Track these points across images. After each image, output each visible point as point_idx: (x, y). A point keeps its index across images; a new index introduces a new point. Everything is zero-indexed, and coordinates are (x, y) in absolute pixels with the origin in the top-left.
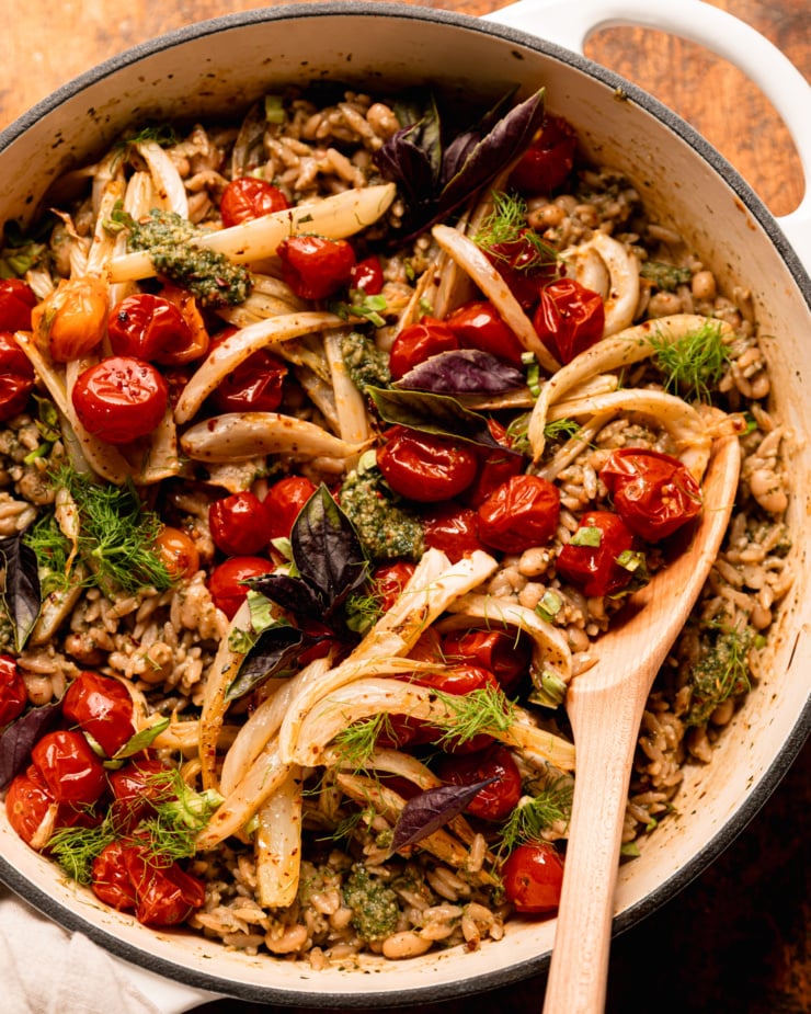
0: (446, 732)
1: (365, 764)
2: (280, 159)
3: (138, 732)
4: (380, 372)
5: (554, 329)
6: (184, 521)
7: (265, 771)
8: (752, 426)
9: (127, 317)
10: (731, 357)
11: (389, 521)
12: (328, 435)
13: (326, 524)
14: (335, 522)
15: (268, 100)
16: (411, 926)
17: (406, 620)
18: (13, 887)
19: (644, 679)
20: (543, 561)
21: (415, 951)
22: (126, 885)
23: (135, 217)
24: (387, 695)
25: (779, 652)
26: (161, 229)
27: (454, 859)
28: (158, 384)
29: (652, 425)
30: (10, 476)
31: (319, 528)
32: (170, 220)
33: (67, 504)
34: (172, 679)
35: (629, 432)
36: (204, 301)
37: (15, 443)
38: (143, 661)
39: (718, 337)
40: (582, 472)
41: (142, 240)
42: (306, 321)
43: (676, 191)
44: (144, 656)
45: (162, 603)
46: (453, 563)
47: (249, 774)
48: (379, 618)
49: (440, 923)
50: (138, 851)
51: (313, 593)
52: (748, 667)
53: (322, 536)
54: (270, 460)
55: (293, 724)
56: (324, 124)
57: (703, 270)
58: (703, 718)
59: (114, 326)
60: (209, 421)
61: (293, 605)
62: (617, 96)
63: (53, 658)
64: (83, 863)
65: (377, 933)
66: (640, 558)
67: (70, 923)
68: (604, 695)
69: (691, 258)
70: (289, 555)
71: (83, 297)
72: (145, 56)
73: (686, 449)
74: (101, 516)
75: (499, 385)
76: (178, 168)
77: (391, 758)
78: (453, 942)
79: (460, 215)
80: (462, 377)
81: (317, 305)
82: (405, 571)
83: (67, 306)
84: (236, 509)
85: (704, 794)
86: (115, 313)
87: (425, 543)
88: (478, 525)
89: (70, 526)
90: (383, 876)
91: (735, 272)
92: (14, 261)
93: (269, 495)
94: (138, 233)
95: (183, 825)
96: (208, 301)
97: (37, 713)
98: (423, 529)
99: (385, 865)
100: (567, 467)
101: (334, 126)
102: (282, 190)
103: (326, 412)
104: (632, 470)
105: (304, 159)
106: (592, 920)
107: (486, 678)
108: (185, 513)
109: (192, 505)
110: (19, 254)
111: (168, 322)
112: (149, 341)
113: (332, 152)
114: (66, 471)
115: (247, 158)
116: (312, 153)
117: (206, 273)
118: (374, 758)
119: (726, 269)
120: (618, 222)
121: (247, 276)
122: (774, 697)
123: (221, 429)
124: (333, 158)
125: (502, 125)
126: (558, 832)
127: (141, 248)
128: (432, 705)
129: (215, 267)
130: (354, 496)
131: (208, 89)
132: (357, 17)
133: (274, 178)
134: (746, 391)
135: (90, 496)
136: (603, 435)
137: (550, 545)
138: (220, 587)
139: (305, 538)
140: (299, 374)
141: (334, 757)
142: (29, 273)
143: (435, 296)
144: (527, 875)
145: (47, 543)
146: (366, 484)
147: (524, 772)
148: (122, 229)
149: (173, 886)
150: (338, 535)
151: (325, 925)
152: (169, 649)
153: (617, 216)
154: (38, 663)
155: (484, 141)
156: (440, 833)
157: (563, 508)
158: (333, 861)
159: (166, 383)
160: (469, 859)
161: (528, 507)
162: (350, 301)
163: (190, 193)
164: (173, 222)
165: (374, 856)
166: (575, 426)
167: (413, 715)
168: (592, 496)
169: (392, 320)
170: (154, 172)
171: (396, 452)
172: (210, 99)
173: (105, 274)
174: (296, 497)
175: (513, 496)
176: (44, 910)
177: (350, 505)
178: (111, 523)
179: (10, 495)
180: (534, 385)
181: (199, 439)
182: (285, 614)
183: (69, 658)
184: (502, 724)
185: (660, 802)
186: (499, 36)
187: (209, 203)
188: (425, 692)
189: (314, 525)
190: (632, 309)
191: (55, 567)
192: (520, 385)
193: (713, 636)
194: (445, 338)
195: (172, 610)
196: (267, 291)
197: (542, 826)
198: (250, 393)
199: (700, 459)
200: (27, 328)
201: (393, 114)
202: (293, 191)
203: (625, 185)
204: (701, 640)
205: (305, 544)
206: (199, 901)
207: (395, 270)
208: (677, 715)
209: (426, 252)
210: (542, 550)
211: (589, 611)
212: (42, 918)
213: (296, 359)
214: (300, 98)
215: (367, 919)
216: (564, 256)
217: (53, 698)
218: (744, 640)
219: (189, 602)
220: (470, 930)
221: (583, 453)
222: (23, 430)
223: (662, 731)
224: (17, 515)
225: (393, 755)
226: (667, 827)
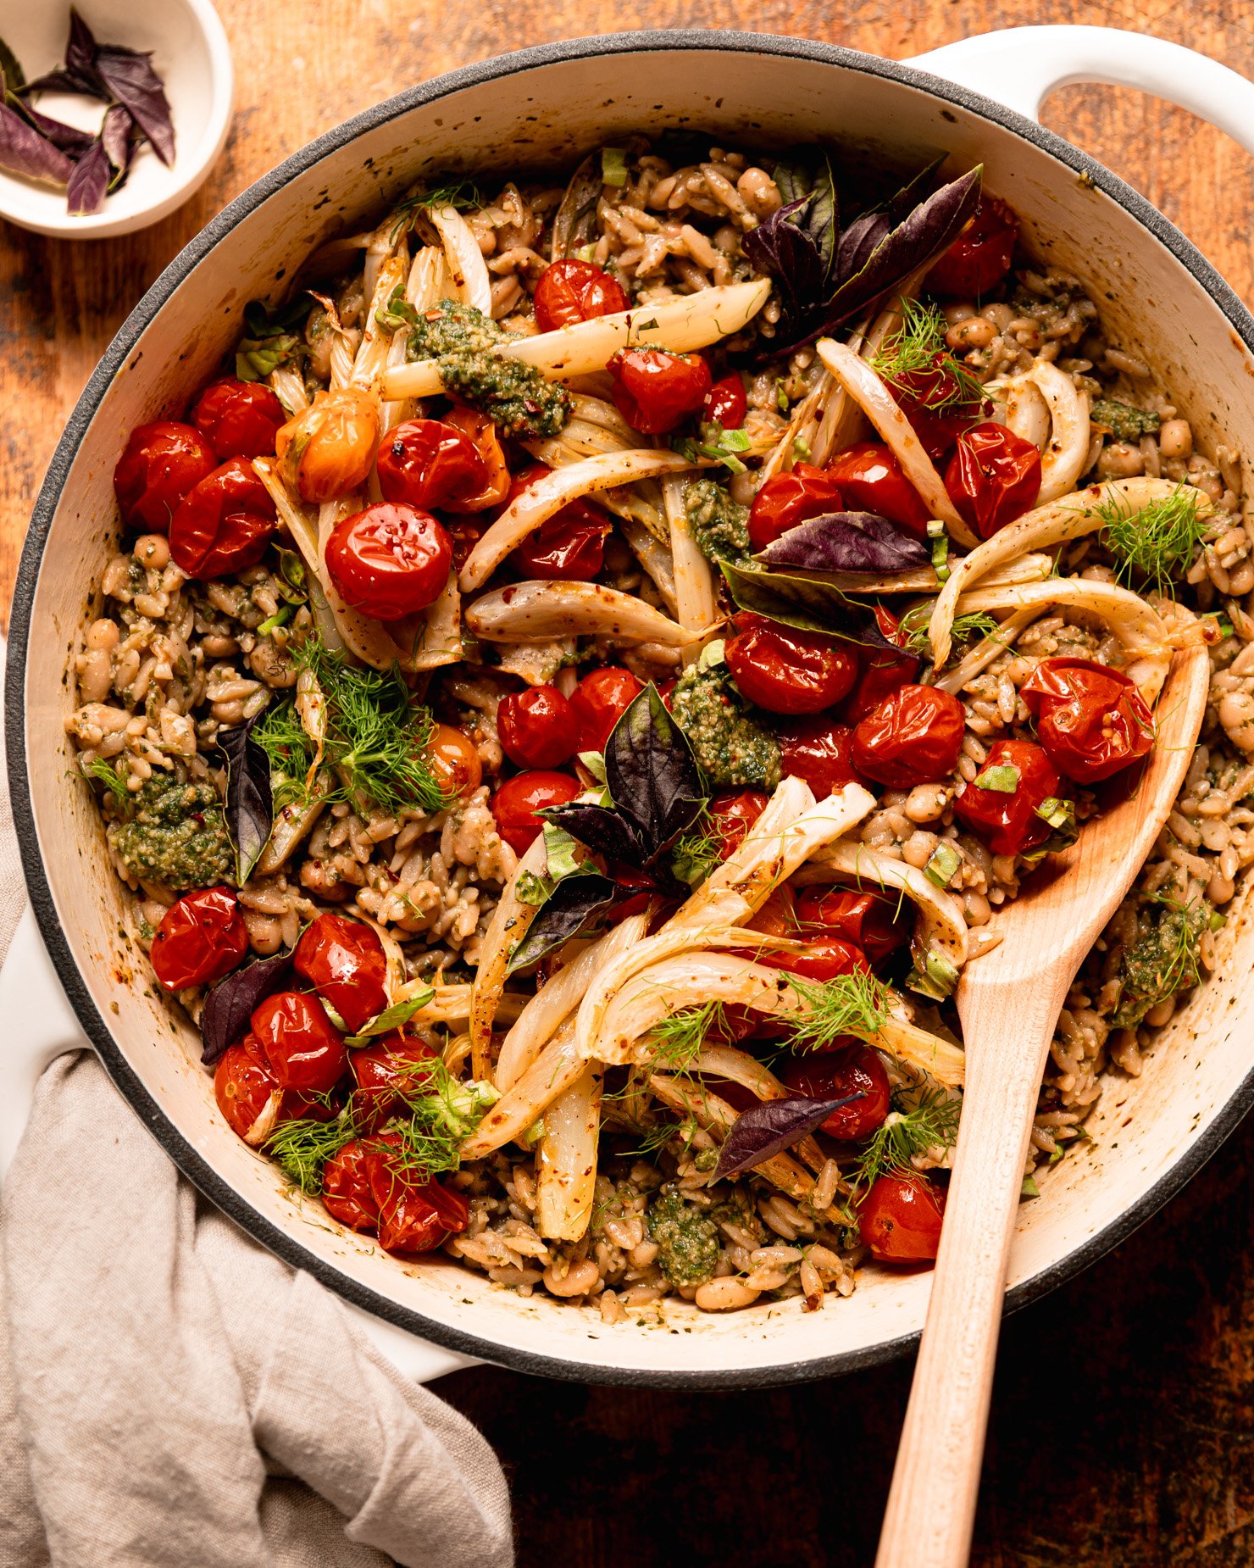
0: (797, 1031)
1: (688, 1065)
2: (617, 235)
3: (391, 1004)
4: (735, 534)
5: (973, 492)
6: (464, 716)
7: (555, 1064)
8: (1228, 631)
9: (403, 450)
10: (1206, 538)
11: (735, 735)
12: (661, 616)
13: (653, 736)
14: (665, 735)
15: (607, 153)
16: (734, 1271)
17: (752, 876)
18: (222, 1204)
19: (1063, 974)
20: (938, 804)
21: (736, 1303)
22: (366, 1201)
23: (421, 309)
24: (723, 979)
25: (1242, 939)
26: (453, 329)
27: (797, 1190)
28: (440, 544)
29: (1094, 625)
30: (238, 645)
31: (643, 742)
32: (466, 317)
33: (312, 692)
34: (438, 928)
35: (1064, 635)
36: (507, 430)
37: (247, 603)
38: (402, 904)
39: (1191, 512)
40: (997, 685)
41: (428, 343)
42: (641, 462)
43: (1148, 309)
44: (403, 898)
45: (431, 828)
46: (819, 799)
47: (534, 1066)
48: (716, 866)
49: (772, 1269)
50: (385, 1159)
51: (630, 833)
52: (1199, 957)
53: (646, 753)
54: (581, 643)
55: (596, 1007)
56: (680, 190)
57: (1175, 417)
58: (1135, 1019)
59: (385, 459)
60: (503, 589)
61: (604, 845)
62: (1081, 181)
63: (284, 892)
64: (312, 1169)
65: (689, 1278)
66: (1068, 810)
67: (294, 1257)
68: (1008, 990)
69: (1161, 398)
70: (601, 775)
71: (346, 419)
72: (445, 93)
73: (1138, 660)
74: (356, 711)
75: (894, 562)
76: (479, 243)
77: (722, 1057)
78: (787, 1293)
79: (854, 325)
80: (845, 550)
81: (657, 442)
82: (753, 804)
83: (324, 429)
84: (534, 710)
85: (1129, 1121)
86: (388, 442)
87: (782, 768)
88: (853, 748)
89: (315, 723)
90: (700, 1204)
91: (1220, 425)
92: (255, 356)
93: (578, 690)
94: (423, 333)
95: (445, 1130)
96: (512, 431)
97: (261, 965)
98: (780, 749)
99: (703, 1189)
100: (976, 677)
101: (693, 195)
102: (619, 278)
103: (660, 583)
104: (1065, 689)
105: (649, 236)
106: (977, 1299)
107: (853, 959)
108: (467, 707)
109: (477, 697)
110: (262, 348)
111: (459, 460)
112: (432, 484)
113: (688, 230)
114: (313, 647)
115: (573, 230)
116: (661, 228)
117: (512, 393)
118: (700, 1057)
119: (1209, 418)
120: (1065, 343)
121: (566, 398)
122: (1232, 1001)
123: (520, 601)
124: (688, 238)
125: (922, 211)
126: (934, 1159)
127: (426, 354)
128: (781, 993)
129: (524, 385)
130: (691, 700)
131: (526, 136)
132: (734, 53)
133: (608, 260)
134: (1224, 586)
135: (343, 681)
136: (1029, 637)
137: (948, 781)
138: (507, 812)
139: (624, 755)
140: (626, 530)
141: (648, 1054)
142: (275, 374)
143: (815, 434)
144: (891, 1218)
145: (283, 739)
146: (708, 685)
147: (895, 1078)
148: (402, 325)
149: (428, 1207)
150: (669, 753)
151: (622, 1262)
152: (437, 890)
153: (1066, 336)
154: (264, 900)
155: (896, 231)
156: (781, 1158)
157: (969, 730)
158: (636, 1177)
159: (451, 539)
160: (816, 1192)
161: (923, 732)
162: (701, 437)
163: (495, 277)
164: (471, 321)
165: (691, 1178)
166: (991, 624)
167: (754, 1006)
168: (1008, 719)
169: (755, 463)
170: (448, 248)
171: (752, 650)
172: (529, 147)
173: (376, 387)
174: (615, 698)
175: (904, 714)
176: (260, 1237)
177: (685, 712)
178: (369, 721)
179: (237, 671)
180: (941, 564)
181: (491, 612)
182: (592, 855)
183: (305, 892)
184: (872, 1024)
185: (1069, 1126)
186: (926, 90)
187: (520, 291)
188: (772, 976)
189: (637, 737)
190: (1079, 466)
191: (291, 772)
192: (922, 562)
193: (1156, 912)
194: (826, 496)
195: (444, 838)
196: (590, 418)
197: (913, 1151)
198: (561, 556)
199: (1156, 674)
200: (270, 452)
201: (773, 184)
202: (632, 278)
203: (1079, 295)
204: (1140, 915)
205: (623, 762)
206: (461, 1224)
207: (763, 393)
208: (1101, 1014)
209: (805, 372)
210: (939, 788)
211: (993, 872)
212: (257, 1247)
213: (624, 512)
214: (647, 153)
215: (678, 1259)
216: (991, 389)
217: (282, 947)
218: (1197, 922)
219: (466, 830)
220: (811, 1281)
221: (999, 658)
222: (258, 588)
223: (1079, 1035)
224: (244, 698)
225: (724, 1052)
226: (1076, 1159)
